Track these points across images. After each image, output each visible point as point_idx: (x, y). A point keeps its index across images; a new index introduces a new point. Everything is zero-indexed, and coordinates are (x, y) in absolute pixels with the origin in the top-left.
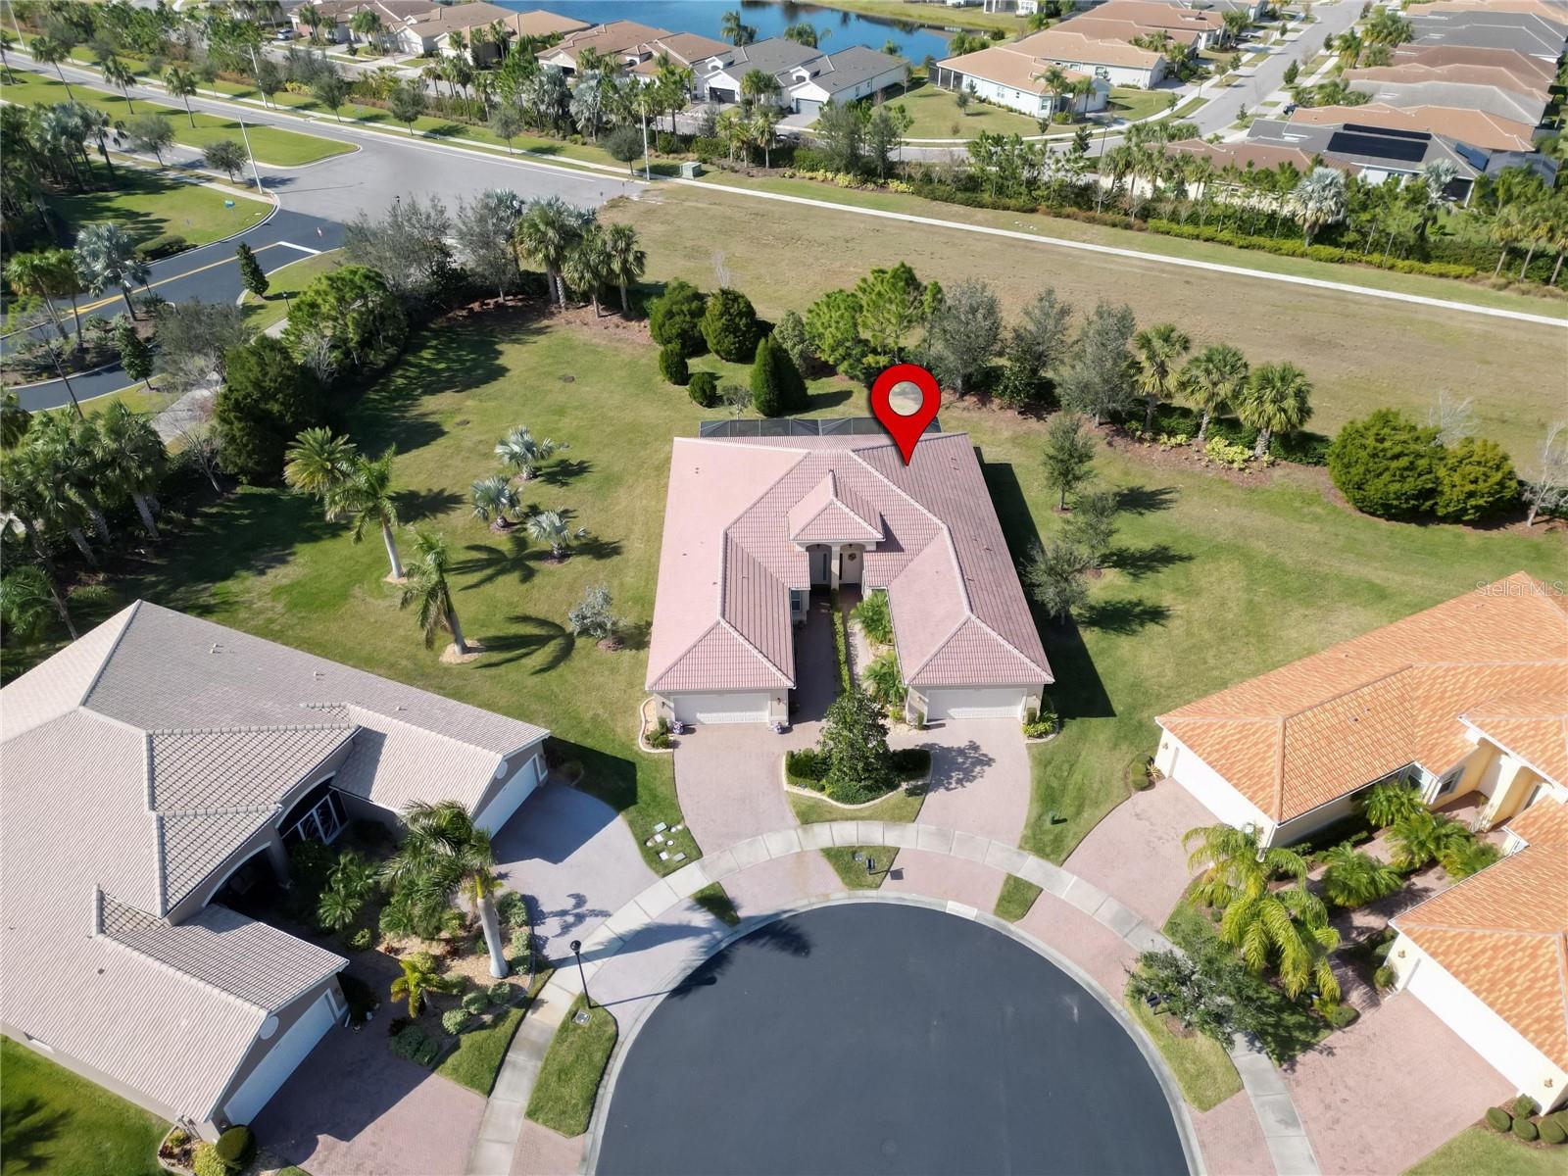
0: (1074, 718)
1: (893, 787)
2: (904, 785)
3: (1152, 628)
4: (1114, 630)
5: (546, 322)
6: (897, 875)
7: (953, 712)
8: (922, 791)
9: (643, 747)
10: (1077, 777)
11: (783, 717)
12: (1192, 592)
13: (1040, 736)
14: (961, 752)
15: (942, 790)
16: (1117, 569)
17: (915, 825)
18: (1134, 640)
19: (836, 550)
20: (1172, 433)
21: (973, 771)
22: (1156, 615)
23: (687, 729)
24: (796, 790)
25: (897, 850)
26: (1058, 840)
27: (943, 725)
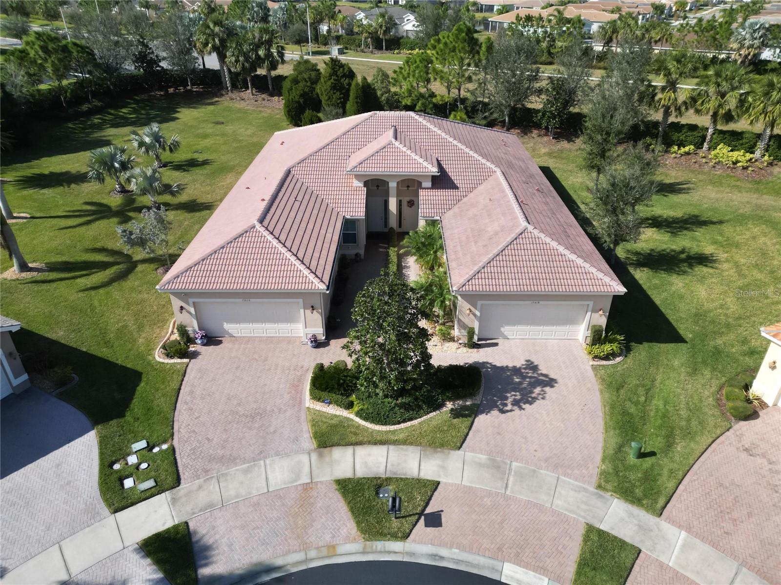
0: (641, 343)
1: (437, 406)
2: (449, 405)
3: (704, 270)
4: (665, 270)
5: (217, 99)
6: (435, 520)
7: (507, 330)
8: (473, 412)
9: (159, 357)
10: (657, 403)
11: (319, 331)
12: (730, 245)
13: (606, 358)
14: (516, 371)
15: (495, 413)
16: (654, 229)
17: (460, 453)
18: (688, 279)
19: (393, 185)
20: (681, 145)
21: (532, 392)
22: (703, 260)
23: (211, 340)
24: (319, 406)
25: (438, 483)
26: (650, 478)
27: (496, 344)
